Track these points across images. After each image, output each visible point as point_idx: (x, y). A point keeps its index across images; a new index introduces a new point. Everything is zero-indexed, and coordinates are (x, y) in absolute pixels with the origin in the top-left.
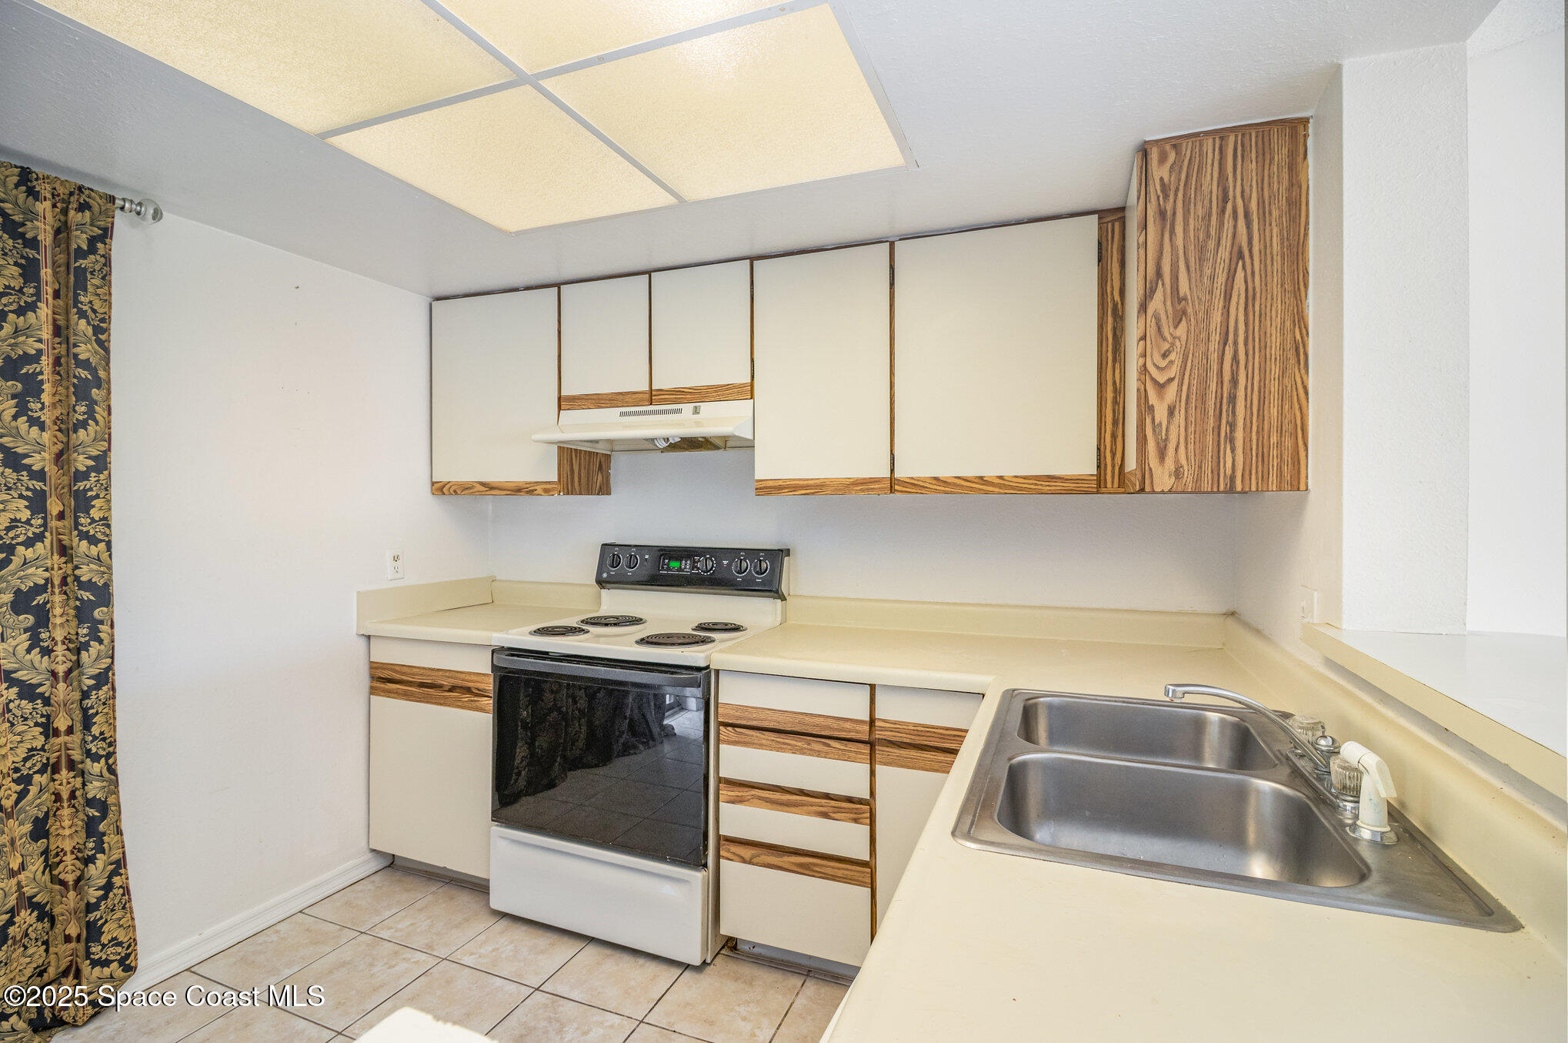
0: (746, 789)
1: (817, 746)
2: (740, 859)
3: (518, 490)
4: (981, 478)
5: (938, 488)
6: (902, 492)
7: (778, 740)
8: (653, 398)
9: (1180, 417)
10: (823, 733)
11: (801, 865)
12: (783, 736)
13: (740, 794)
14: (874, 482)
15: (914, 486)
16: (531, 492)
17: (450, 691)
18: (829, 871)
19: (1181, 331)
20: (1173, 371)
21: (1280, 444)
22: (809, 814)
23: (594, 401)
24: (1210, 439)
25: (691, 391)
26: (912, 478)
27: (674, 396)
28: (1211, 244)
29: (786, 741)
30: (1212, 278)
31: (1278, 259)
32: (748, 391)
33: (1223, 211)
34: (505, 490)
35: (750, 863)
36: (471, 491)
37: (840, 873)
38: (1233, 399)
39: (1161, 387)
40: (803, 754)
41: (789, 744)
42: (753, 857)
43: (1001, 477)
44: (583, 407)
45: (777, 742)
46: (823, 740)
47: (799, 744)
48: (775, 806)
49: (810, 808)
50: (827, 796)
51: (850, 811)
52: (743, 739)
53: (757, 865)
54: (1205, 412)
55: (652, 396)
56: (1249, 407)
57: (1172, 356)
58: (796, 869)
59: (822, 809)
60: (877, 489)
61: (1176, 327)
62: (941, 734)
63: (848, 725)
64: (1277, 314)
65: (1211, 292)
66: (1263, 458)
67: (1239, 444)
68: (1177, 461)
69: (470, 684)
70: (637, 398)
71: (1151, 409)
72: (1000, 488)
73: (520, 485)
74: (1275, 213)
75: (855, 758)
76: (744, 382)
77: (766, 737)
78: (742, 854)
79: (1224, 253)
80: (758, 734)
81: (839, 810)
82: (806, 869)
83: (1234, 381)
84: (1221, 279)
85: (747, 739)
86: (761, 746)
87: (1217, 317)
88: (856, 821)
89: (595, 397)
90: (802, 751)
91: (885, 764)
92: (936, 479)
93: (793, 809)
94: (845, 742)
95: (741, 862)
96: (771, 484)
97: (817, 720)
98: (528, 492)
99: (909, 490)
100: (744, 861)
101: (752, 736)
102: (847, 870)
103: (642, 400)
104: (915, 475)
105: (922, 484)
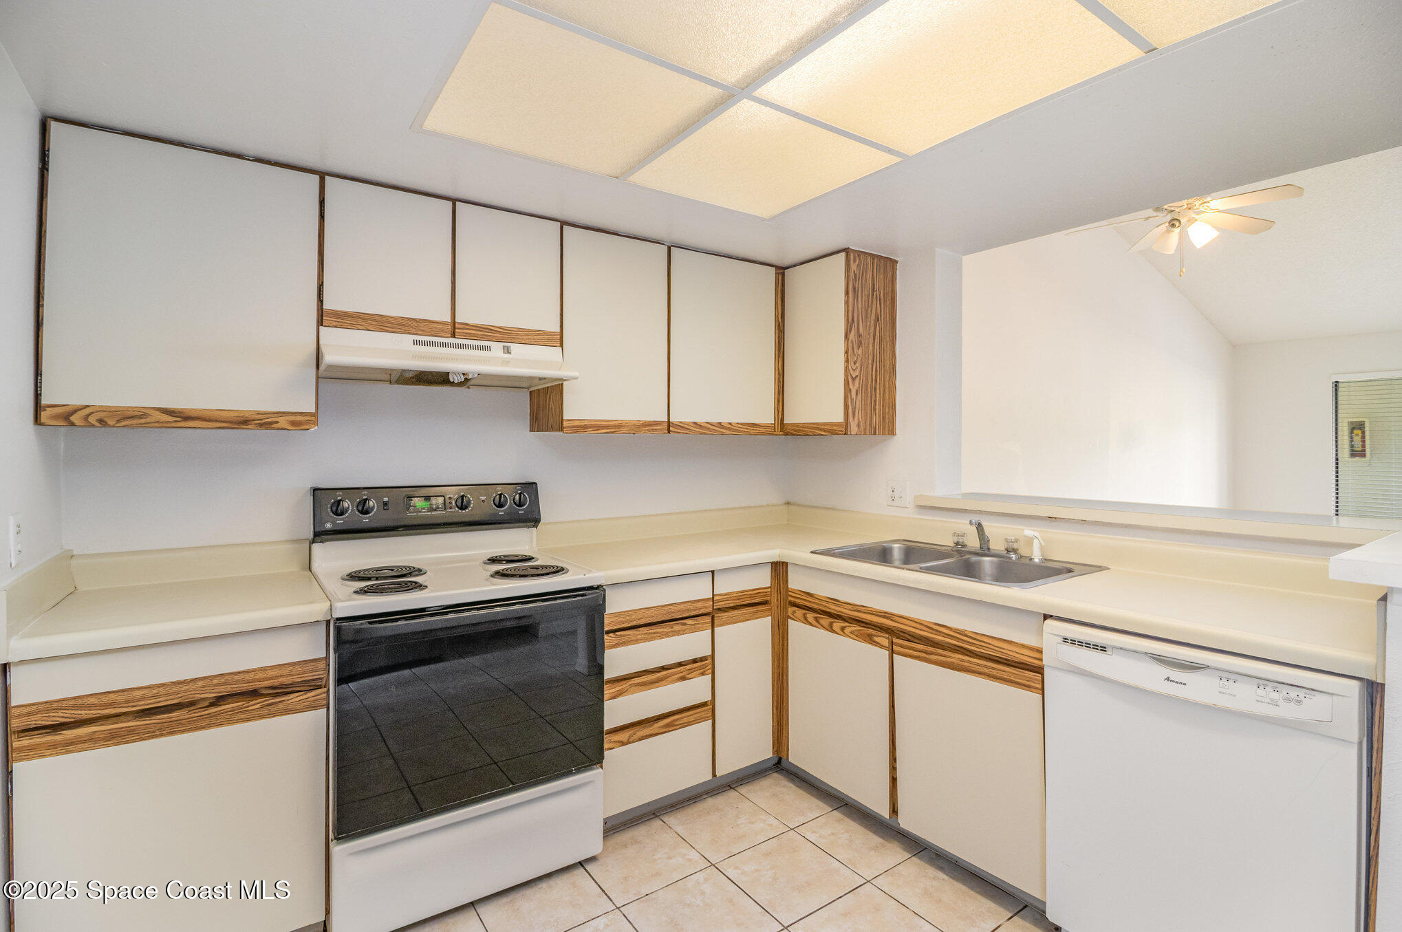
0: (625, 682)
1: (677, 628)
2: (620, 744)
3: (242, 422)
4: (720, 423)
5: (696, 430)
6: (675, 432)
7: (651, 631)
8: (456, 330)
9: (859, 396)
10: (684, 616)
11: (667, 725)
12: (653, 627)
13: (620, 688)
14: (657, 424)
15: (682, 427)
16: (267, 425)
17: (212, 705)
18: (685, 720)
19: (860, 352)
20: (857, 373)
21: (889, 412)
22: (672, 682)
23: (374, 323)
24: (869, 408)
25: (499, 330)
26: (681, 422)
27: (482, 333)
28: (870, 309)
29: (655, 631)
30: (870, 327)
31: (888, 323)
32: (558, 340)
33: (873, 295)
34: (216, 421)
35: (629, 743)
36: (143, 421)
37: (692, 718)
38: (875, 389)
39: (854, 379)
40: (669, 636)
41: (658, 633)
42: (630, 737)
43: (730, 424)
44: (359, 327)
45: (650, 633)
46: (679, 622)
47: (665, 630)
48: (648, 687)
49: (673, 677)
50: (680, 664)
51: (699, 668)
52: (622, 639)
53: (633, 742)
54: (867, 395)
55: (454, 329)
56: (880, 394)
57: (857, 364)
58: (664, 730)
59: (681, 675)
60: (659, 429)
61: (858, 349)
62: (751, 594)
63: (699, 605)
64: (888, 348)
65: (869, 334)
66: (884, 418)
67: (877, 411)
68: (859, 419)
69: (257, 685)
70: (436, 328)
71: (850, 390)
72: (730, 431)
73: (247, 415)
74: (888, 302)
75: (703, 627)
76: (554, 331)
77: (641, 632)
78: (621, 739)
79: (873, 317)
80: (635, 633)
81: (692, 670)
82: (670, 727)
83: (876, 381)
84: (872, 329)
85: (627, 639)
86: (637, 641)
87: (871, 348)
88: (703, 674)
89: (377, 318)
90: (667, 635)
91: (720, 626)
92: (695, 423)
93: (663, 683)
94: (696, 618)
95: (622, 746)
96: (577, 423)
97: (680, 607)
98: (261, 425)
99: (679, 431)
100: (623, 744)
101: (630, 635)
102: (695, 714)
103: (443, 330)
104: (683, 420)
105: (687, 427)
